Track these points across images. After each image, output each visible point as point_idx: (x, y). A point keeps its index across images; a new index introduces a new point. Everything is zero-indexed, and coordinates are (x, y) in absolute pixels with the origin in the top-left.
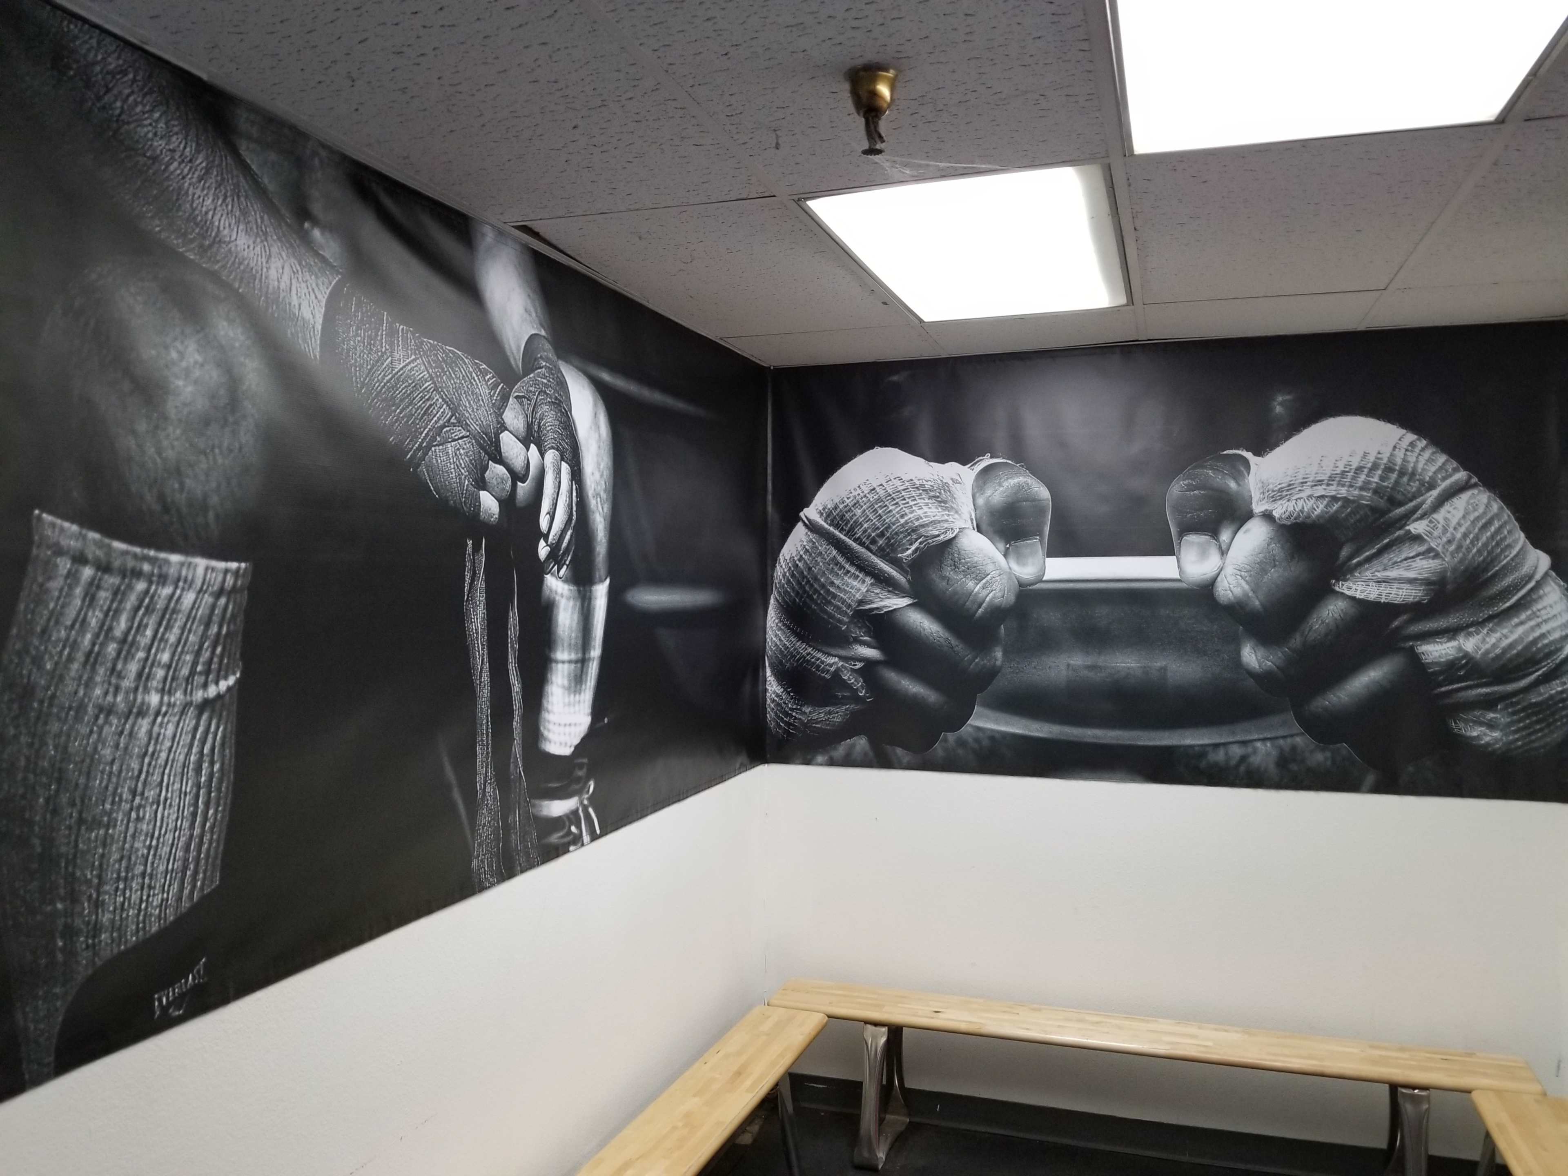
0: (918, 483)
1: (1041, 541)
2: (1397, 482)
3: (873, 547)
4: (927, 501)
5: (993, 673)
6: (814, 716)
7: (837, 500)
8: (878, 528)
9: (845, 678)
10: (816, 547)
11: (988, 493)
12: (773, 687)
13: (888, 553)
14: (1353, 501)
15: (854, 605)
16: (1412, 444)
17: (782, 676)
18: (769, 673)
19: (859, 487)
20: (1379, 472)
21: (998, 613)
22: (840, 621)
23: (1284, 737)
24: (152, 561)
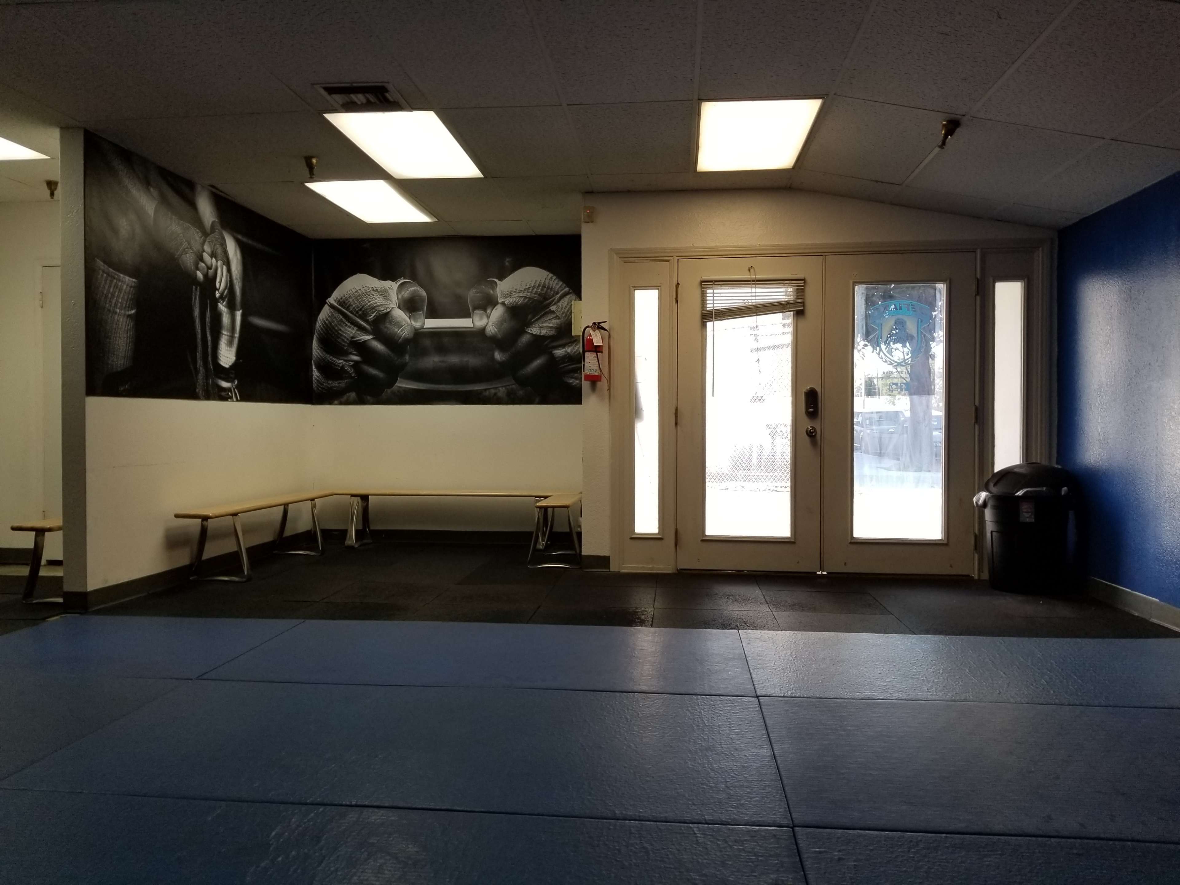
0: (375, 289)
1: (423, 312)
2: (546, 292)
3: (357, 315)
4: (379, 296)
5: (404, 365)
6: (333, 385)
7: (342, 296)
8: (359, 307)
9: (346, 369)
10: (333, 315)
11: (403, 293)
12: (316, 373)
13: (363, 317)
14: (532, 298)
15: (350, 339)
16: (551, 278)
17: (319, 368)
18: (314, 367)
19: (351, 290)
20: (541, 288)
21: (407, 341)
22: (344, 345)
23: (509, 385)
24: (117, 275)
